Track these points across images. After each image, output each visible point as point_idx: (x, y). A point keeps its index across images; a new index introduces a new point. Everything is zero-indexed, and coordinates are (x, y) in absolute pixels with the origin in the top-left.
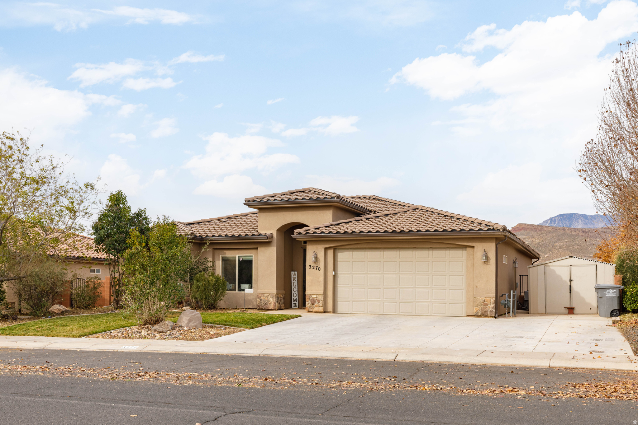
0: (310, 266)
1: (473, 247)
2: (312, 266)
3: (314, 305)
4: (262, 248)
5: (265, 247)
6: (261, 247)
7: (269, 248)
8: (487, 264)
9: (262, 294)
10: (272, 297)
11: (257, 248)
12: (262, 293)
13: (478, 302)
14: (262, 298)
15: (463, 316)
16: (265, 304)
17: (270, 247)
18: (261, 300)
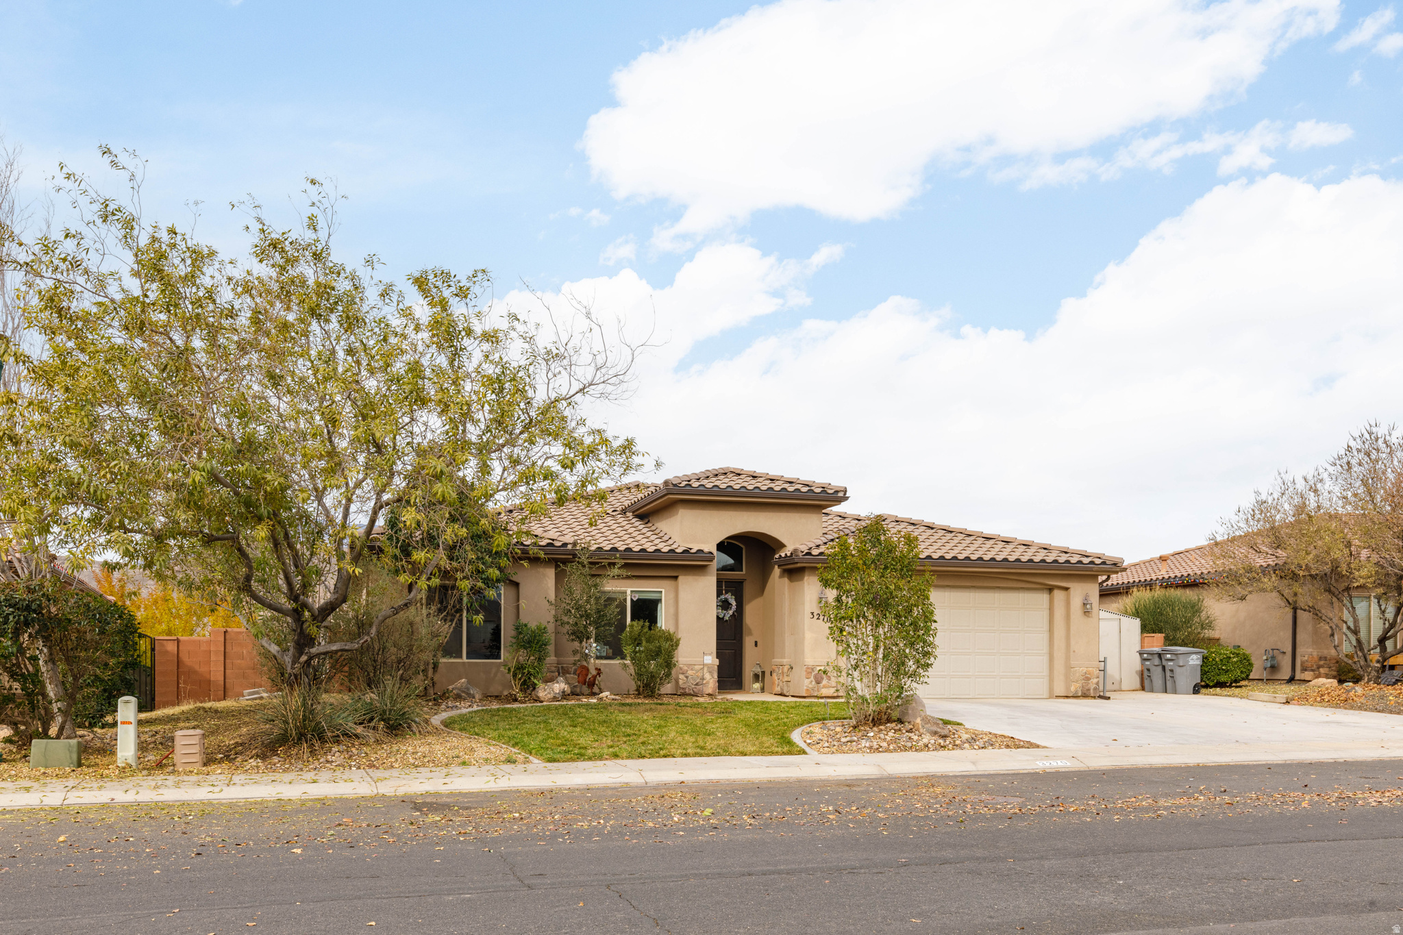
0: (812, 613)
1: (1067, 589)
2: (815, 614)
3: (821, 685)
4: (687, 577)
5: (694, 575)
6: (685, 575)
7: (702, 577)
8: (1088, 617)
9: (689, 665)
10: (710, 672)
11: (676, 578)
12: (689, 663)
13: (1077, 675)
14: (690, 672)
15: (1044, 697)
16: (697, 684)
17: (704, 575)
18: (687, 677)
